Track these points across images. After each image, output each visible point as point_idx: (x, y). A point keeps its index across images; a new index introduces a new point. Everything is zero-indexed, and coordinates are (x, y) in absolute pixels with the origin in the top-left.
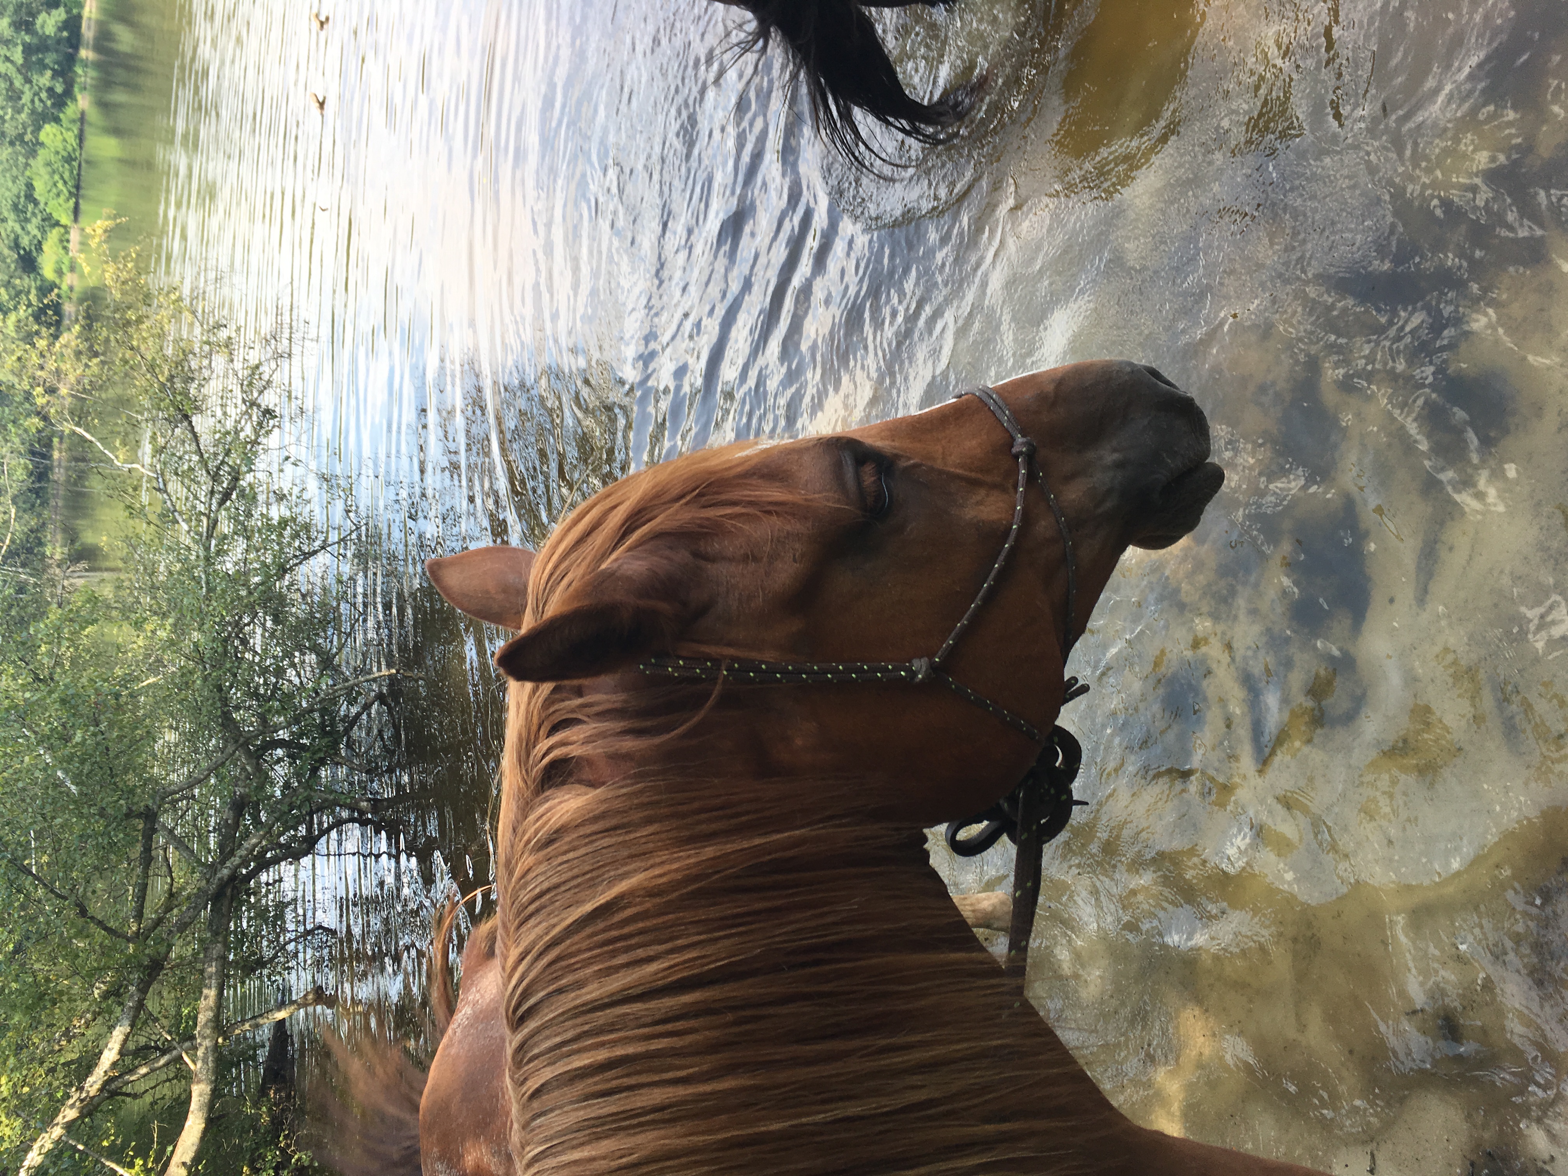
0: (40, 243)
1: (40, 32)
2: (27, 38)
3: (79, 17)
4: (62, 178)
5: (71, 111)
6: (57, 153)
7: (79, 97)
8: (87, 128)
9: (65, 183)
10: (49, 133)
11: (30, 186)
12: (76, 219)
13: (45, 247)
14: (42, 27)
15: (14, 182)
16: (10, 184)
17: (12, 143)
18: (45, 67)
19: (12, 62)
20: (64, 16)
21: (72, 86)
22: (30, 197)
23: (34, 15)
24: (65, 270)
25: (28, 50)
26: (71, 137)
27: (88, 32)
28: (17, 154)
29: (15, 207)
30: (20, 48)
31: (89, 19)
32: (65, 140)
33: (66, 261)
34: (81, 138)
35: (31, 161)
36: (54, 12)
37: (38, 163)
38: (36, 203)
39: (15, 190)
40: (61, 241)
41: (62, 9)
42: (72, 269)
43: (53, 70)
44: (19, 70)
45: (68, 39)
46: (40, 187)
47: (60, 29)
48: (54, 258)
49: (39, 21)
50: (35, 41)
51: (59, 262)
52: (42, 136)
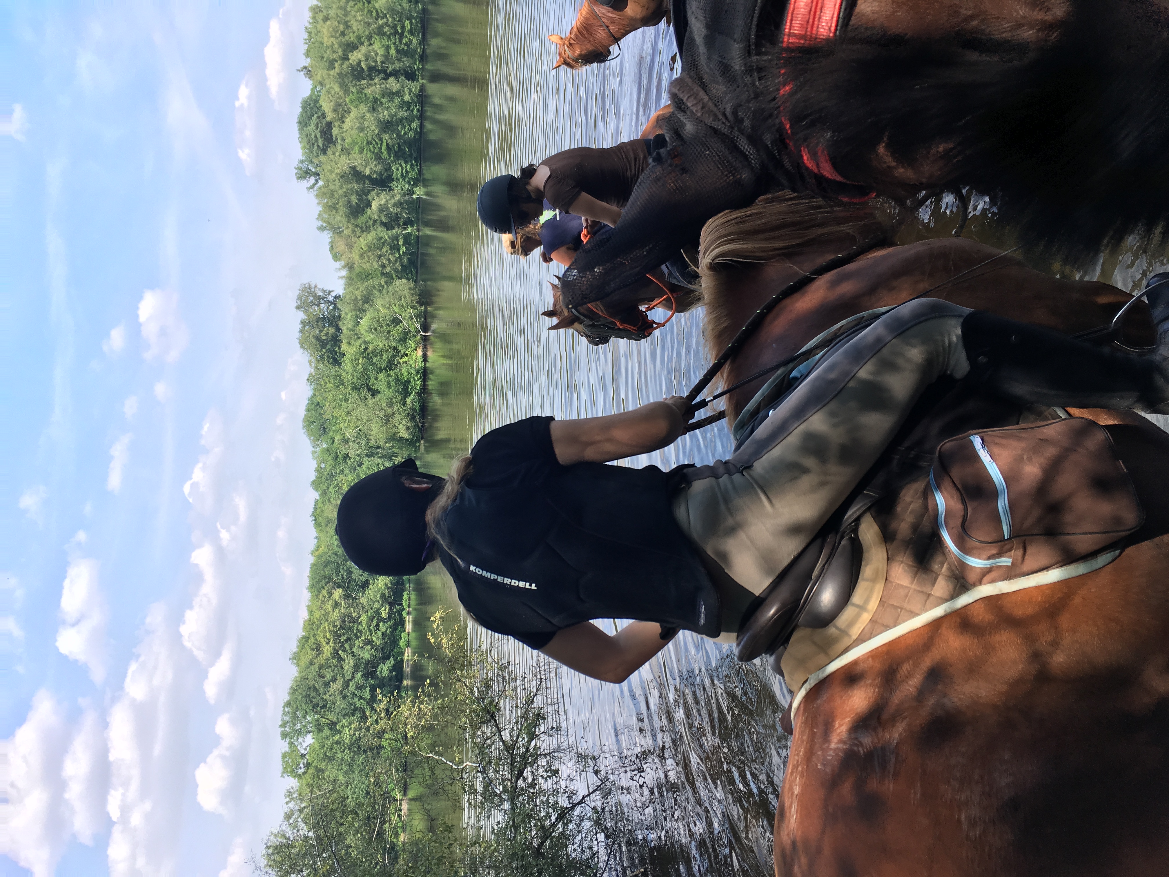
1: (380, 676)
2: (372, 682)
3: (402, 661)
4: (396, 767)
6: (393, 751)
9: (398, 770)
10: (387, 739)
12: (405, 794)
14: (381, 672)
15: (366, 777)
16: (364, 779)
17: (365, 751)
19: (364, 699)
20: (393, 663)
23: (376, 667)
25: (373, 689)
27: (407, 669)
28: (368, 758)
30: (368, 689)
31: (408, 660)
33: (399, 824)
35: (377, 761)
36: (387, 662)
39: (367, 783)
40: (396, 811)
41: (392, 659)
42: (404, 829)
44: (368, 703)
45: (396, 676)
47: (391, 671)
49: (379, 670)
50: (377, 682)
52: (383, 742)
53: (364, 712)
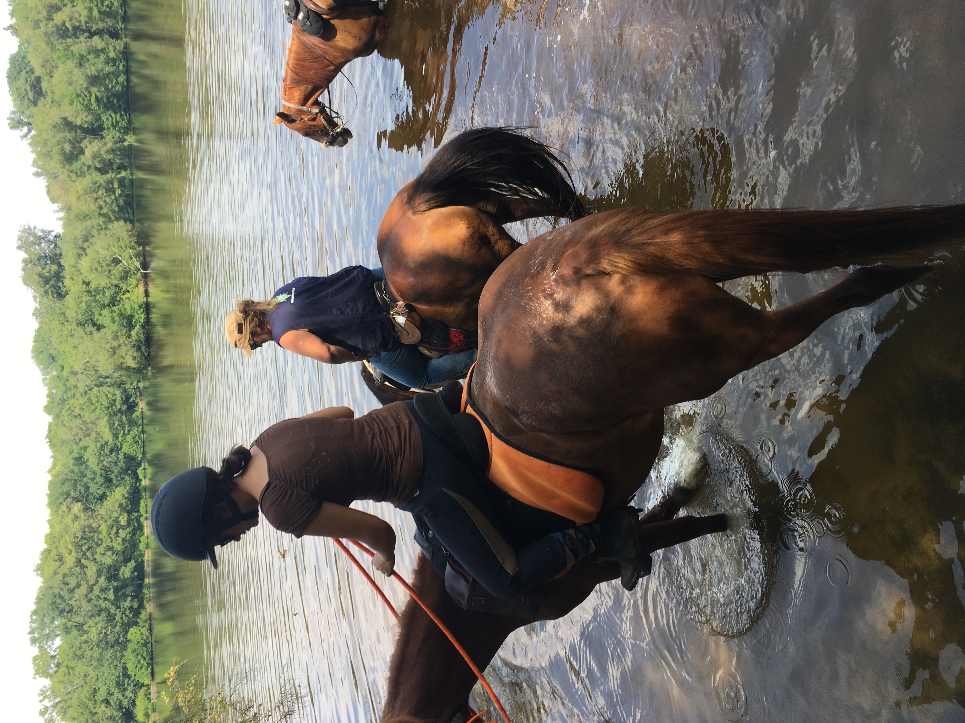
0: (134, 701)
1: (122, 578)
2: (115, 584)
3: (143, 562)
4: (142, 656)
5: (144, 615)
6: (138, 643)
7: (147, 606)
8: (154, 622)
9: (145, 659)
10: (134, 634)
11: (125, 668)
12: (153, 679)
13: (137, 703)
14: (123, 574)
15: (116, 669)
16: (113, 671)
17: (112, 646)
18: (127, 596)
19: (108, 600)
20: (134, 565)
21: (143, 601)
22: (126, 675)
23: (118, 570)
24: (150, 713)
25: (117, 590)
26: (145, 631)
27: (148, 569)
28: (115, 652)
29: (118, 684)
30: (112, 590)
31: (148, 561)
32: (142, 634)
33: (150, 706)
34: (151, 629)
35: (125, 653)
36: (129, 564)
37: (128, 654)
38: (129, 677)
39: (117, 674)
40: (146, 695)
41: (133, 561)
42: (154, 710)
43: (131, 596)
44: (113, 603)
45: (138, 576)
46: (130, 666)
47: (133, 572)
48: (143, 707)
49: (121, 573)
50: (120, 583)
51: (146, 709)
52: (129, 636)
53: (109, 612)
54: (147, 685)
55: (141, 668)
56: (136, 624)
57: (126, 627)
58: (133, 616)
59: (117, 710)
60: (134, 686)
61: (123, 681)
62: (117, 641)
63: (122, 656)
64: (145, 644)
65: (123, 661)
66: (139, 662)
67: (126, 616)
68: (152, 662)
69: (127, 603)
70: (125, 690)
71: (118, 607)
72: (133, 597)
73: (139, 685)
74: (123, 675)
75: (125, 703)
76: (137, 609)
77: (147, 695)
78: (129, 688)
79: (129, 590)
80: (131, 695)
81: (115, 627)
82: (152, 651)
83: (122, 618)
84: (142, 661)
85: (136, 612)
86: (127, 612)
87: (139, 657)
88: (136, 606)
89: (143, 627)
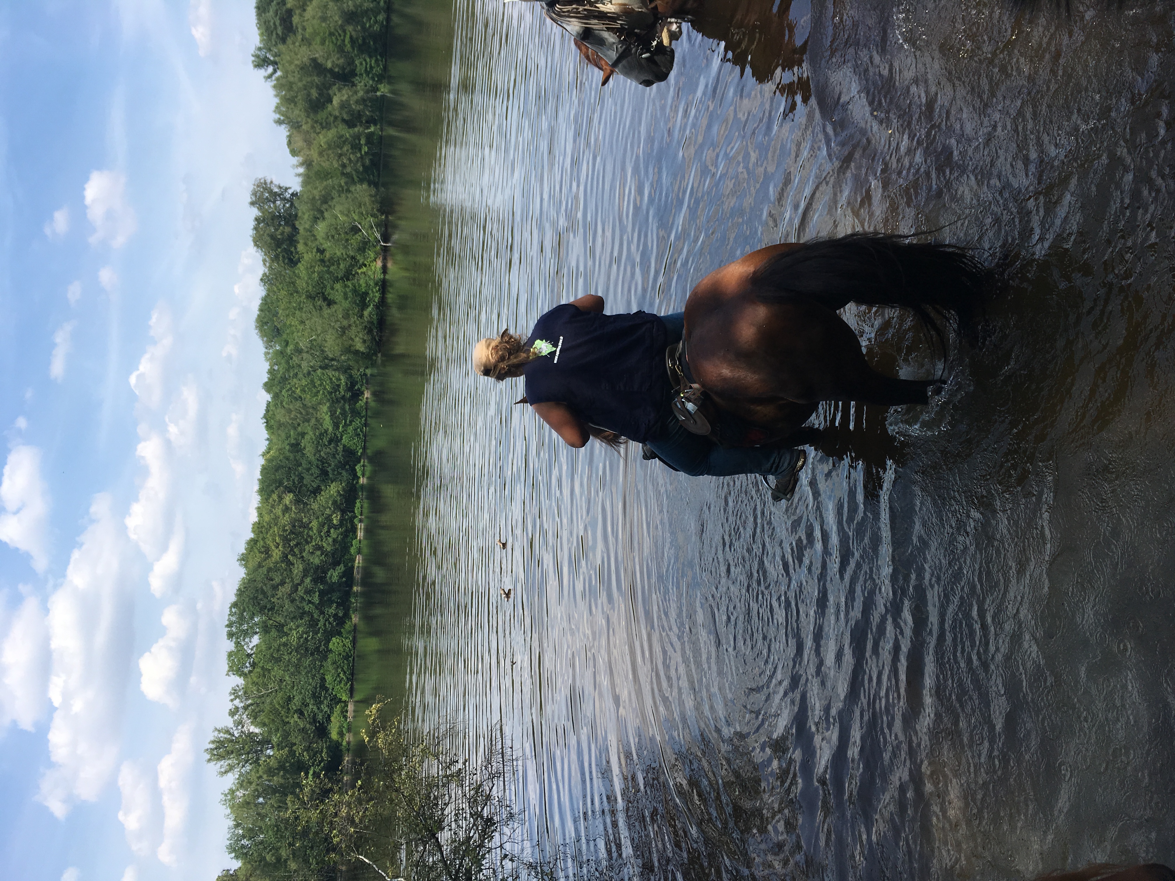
0: (329, 716)
1: (329, 581)
2: (322, 587)
3: (353, 567)
4: (343, 670)
5: (348, 626)
6: (340, 654)
7: (353, 616)
8: (359, 636)
9: (345, 673)
10: (335, 643)
11: (323, 680)
12: (351, 696)
13: (332, 719)
14: (331, 578)
15: (313, 679)
16: (311, 680)
17: (312, 654)
18: (332, 602)
19: (313, 603)
20: (343, 569)
21: (349, 610)
22: (323, 687)
23: (326, 573)
24: (345, 732)
25: (322, 594)
26: (348, 642)
27: (357, 575)
28: (314, 660)
29: (314, 696)
30: (317, 594)
31: (358, 567)
32: (344, 645)
33: (345, 725)
34: (354, 642)
35: (324, 664)
36: (338, 568)
37: (328, 664)
38: (327, 690)
39: (314, 684)
40: (342, 712)
41: (342, 565)
42: (349, 730)
43: (337, 603)
44: (317, 608)
45: (346, 582)
46: (328, 678)
47: (341, 577)
48: (338, 724)
49: (328, 576)
50: (326, 587)
51: (341, 727)
52: (331, 646)
53: (312, 616)
54: (345, 702)
55: (340, 682)
56: (340, 634)
57: (329, 635)
58: (337, 624)
59: (310, 723)
60: (331, 700)
61: (320, 694)
62: (317, 649)
63: (322, 666)
64: (347, 657)
65: (322, 671)
66: (338, 675)
67: (330, 623)
68: (352, 677)
69: (332, 610)
70: (321, 703)
71: (322, 613)
72: (339, 605)
73: (336, 700)
74: (320, 687)
75: (320, 717)
76: (341, 618)
77: (344, 713)
78: (325, 702)
79: (335, 596)
80: (326, 709)
81: (317, 634)
82: (353, 666)
83: (325, 625)
84: (341, 675)
85: (341, 621)
86: (331, 619)
87: (339, 670)
88: (341, 614)
89: (346, 638)
